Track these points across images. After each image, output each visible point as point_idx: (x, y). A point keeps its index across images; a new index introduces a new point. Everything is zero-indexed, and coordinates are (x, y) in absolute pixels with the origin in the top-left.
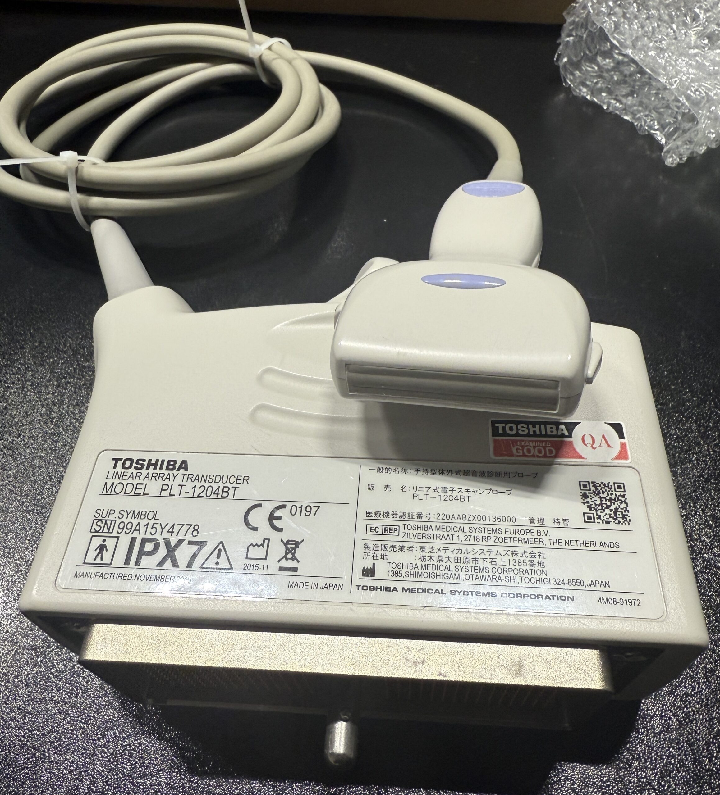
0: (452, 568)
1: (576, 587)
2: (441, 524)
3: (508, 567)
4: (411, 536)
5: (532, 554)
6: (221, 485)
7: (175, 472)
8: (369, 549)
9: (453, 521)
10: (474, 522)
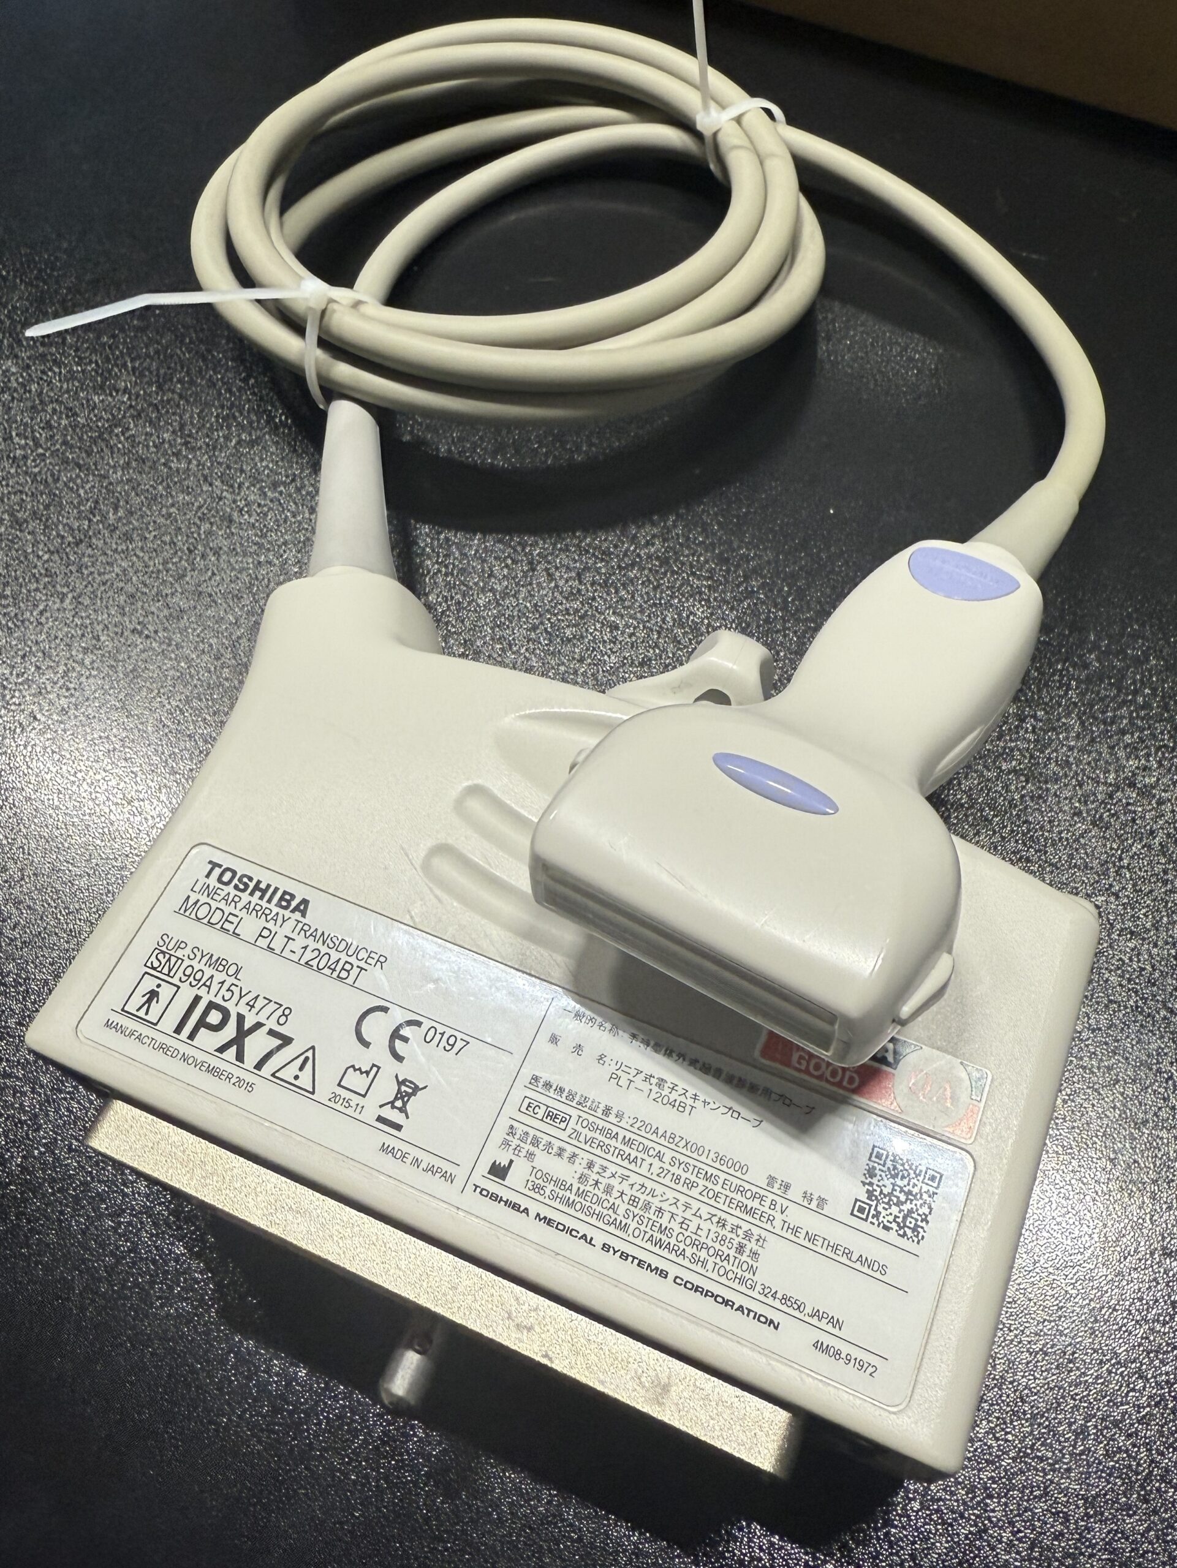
0: (621, 1211)
1: (790, 1311)
2: (633, 1137)
3: (703, 1240)
4: (582, 1139)
5: (748, 1235)
6: (344, 958)
7: (287, 913)
8: (513, 1135)
9: (654, 1137)
10: (684, 1151)
